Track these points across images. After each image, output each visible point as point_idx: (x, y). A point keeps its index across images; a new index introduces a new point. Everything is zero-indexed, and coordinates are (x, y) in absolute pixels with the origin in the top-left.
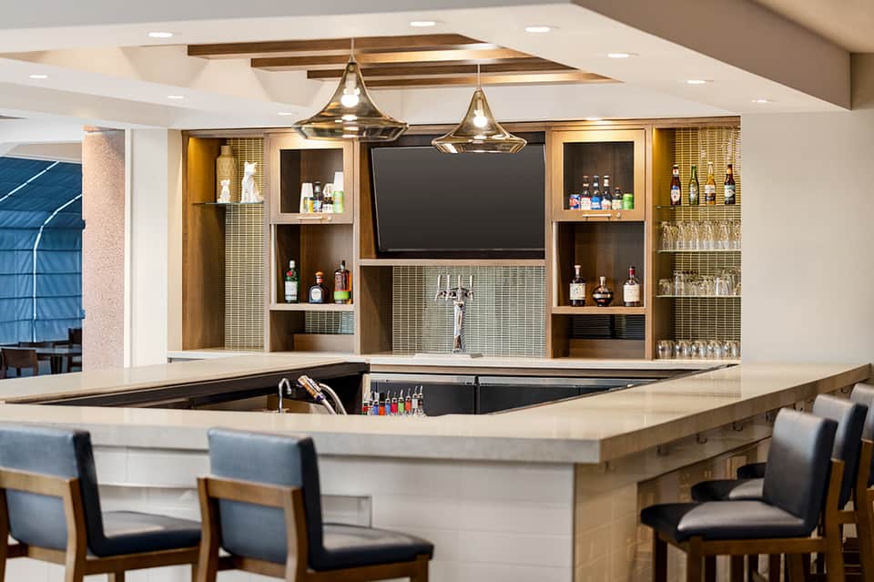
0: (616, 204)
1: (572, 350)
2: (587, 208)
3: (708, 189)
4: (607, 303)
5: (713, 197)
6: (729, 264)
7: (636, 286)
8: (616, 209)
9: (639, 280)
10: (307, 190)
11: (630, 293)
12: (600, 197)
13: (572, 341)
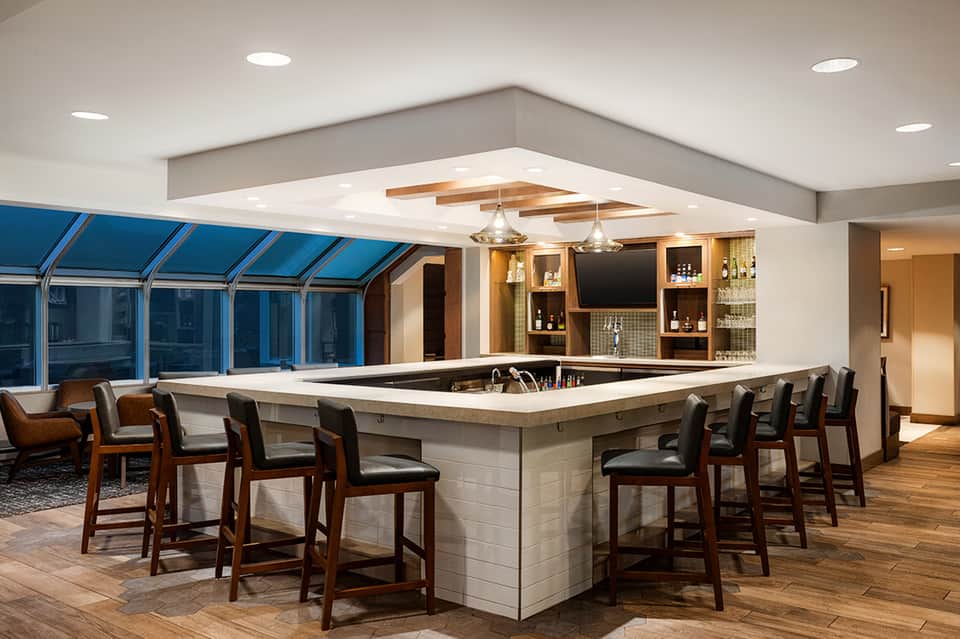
0: (694, 278)
1: (676, 355)
2: (680, 282)
3: (742, 270)
4: (690, 331)
5: (745, 274)
6: (749, 310)
7: (704, 323)
8: (694, 281)
9: (706, 319)
10: (547, 275)
11: (701, 325)
12: (686, 275)
13: (675, 351)
